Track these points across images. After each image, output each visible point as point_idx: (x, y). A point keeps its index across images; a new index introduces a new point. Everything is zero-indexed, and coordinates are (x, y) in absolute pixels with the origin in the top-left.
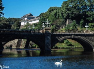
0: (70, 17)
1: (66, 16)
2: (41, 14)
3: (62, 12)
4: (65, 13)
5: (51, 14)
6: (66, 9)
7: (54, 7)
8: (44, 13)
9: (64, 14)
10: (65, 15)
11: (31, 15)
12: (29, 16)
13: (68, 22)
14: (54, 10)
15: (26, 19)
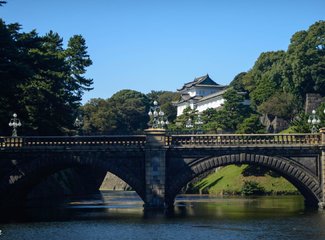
0: (315, 88)
1: (303, 84)
2: (236, 78)
3: (290, 68)
4: (299, 71)
5: (263, 75)
6: (301, 58)
7: (276, 51)
8: (244, 74)
9: (294, 76)
10: (297, 81)
11: (208, 80)
12: (201, 83)
13: (310, 102)
14: (274, 64)
15: (192, 94)
